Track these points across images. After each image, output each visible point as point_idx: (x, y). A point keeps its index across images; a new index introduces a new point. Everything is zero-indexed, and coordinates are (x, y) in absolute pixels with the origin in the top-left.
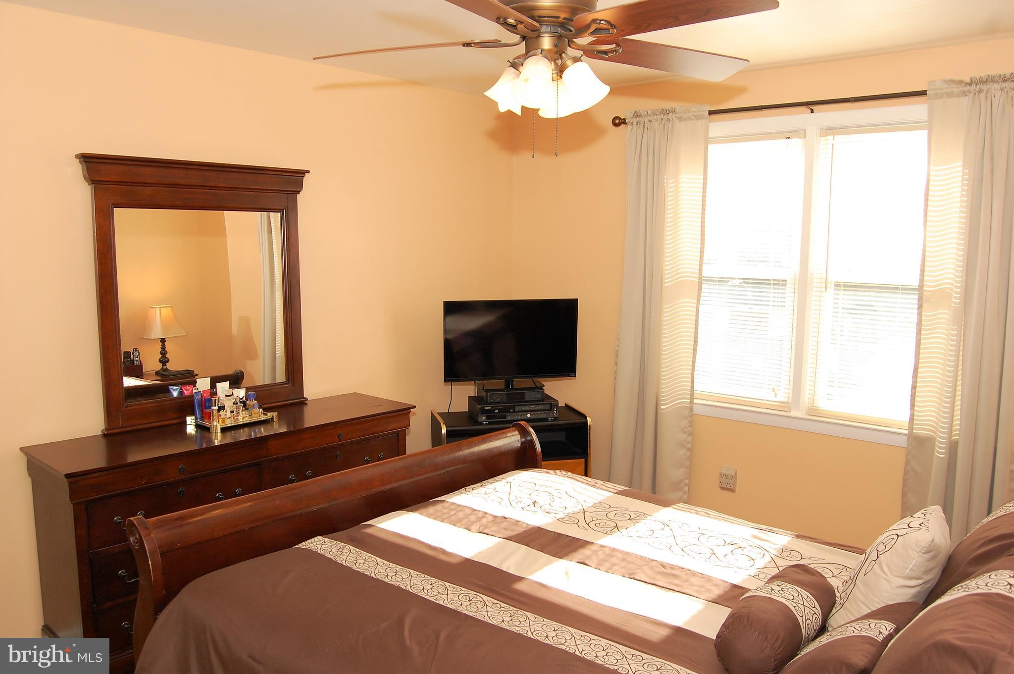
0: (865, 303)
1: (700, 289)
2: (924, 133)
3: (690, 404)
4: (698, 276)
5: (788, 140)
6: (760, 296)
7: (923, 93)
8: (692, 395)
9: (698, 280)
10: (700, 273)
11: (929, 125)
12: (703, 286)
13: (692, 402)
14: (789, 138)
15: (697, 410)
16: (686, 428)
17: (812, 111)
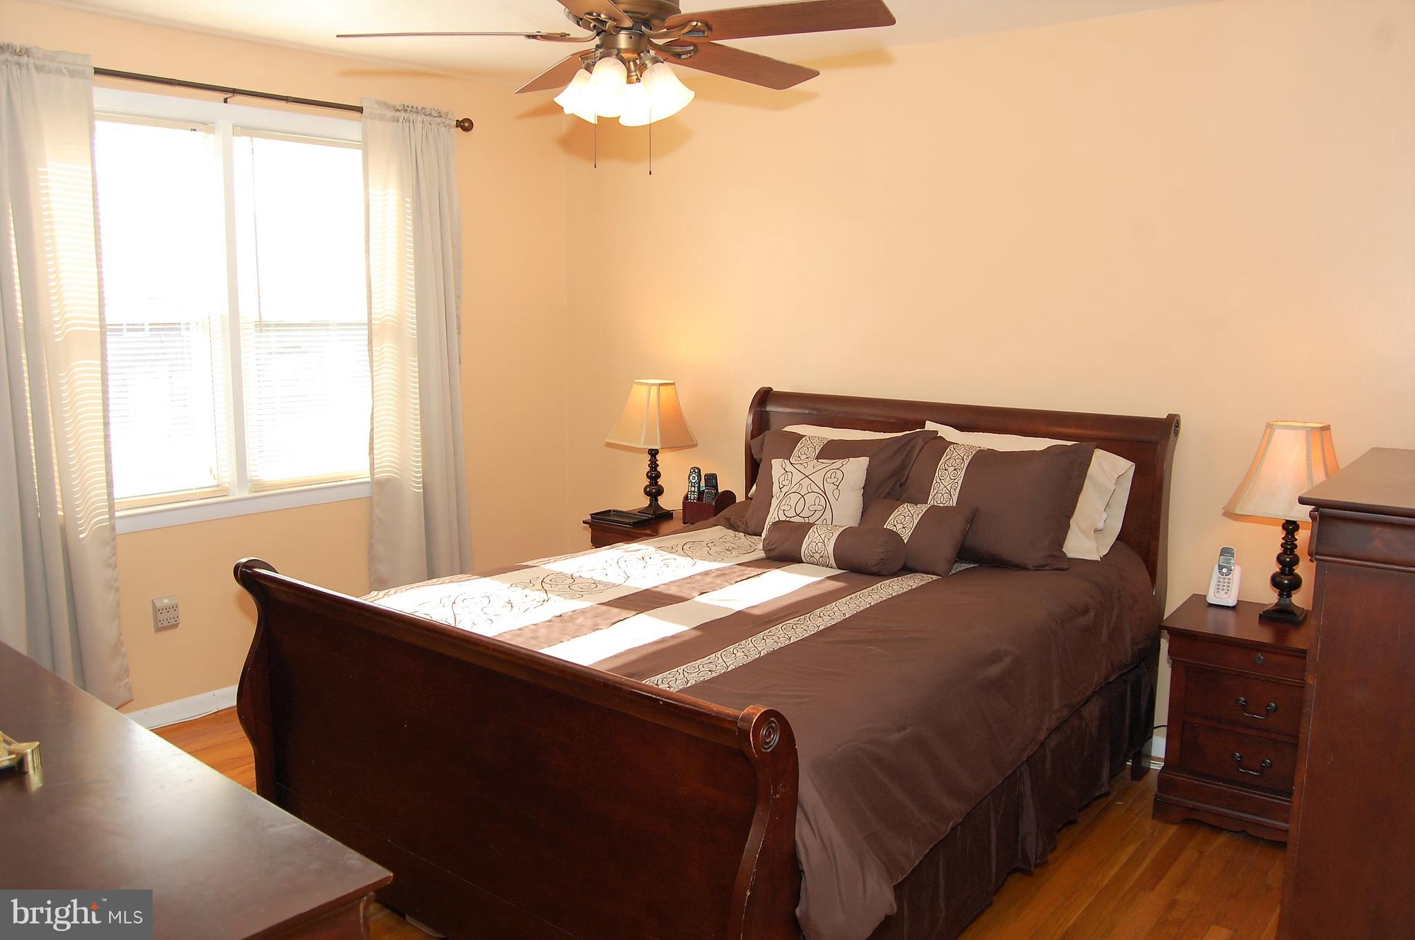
0: (292, 345)
1: (103, 343)
2: (359, 153)
3: (110, 521)
4: (98, 323)
5: (193, 132)
6: (162, 348)
7: (360, 110)
8: (111, 506)
9: (99, 330)
10: (102, 319)
11: (365, 146)
12: (109, 339)
13: (112, 517)
14: (195, 130)
15: (121, 527)
16: (110, 558)
17: (226, 101)
